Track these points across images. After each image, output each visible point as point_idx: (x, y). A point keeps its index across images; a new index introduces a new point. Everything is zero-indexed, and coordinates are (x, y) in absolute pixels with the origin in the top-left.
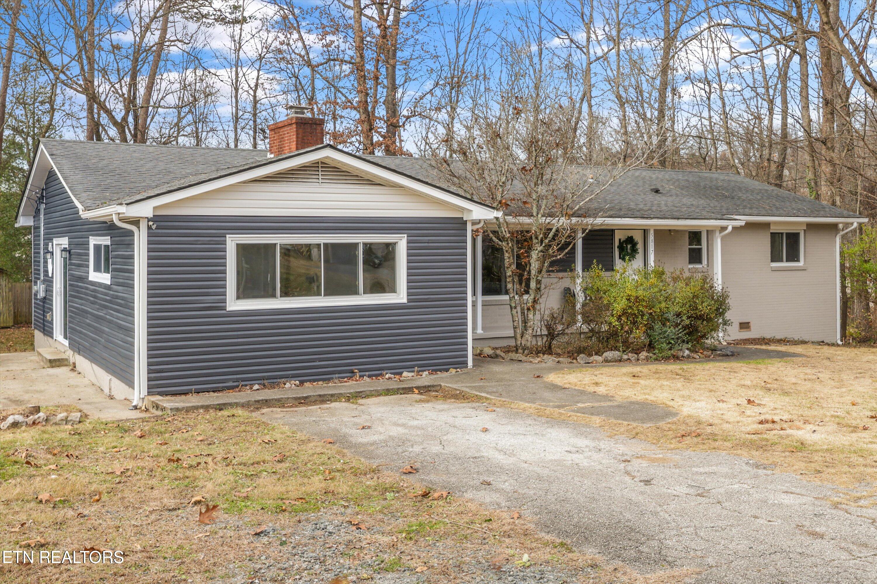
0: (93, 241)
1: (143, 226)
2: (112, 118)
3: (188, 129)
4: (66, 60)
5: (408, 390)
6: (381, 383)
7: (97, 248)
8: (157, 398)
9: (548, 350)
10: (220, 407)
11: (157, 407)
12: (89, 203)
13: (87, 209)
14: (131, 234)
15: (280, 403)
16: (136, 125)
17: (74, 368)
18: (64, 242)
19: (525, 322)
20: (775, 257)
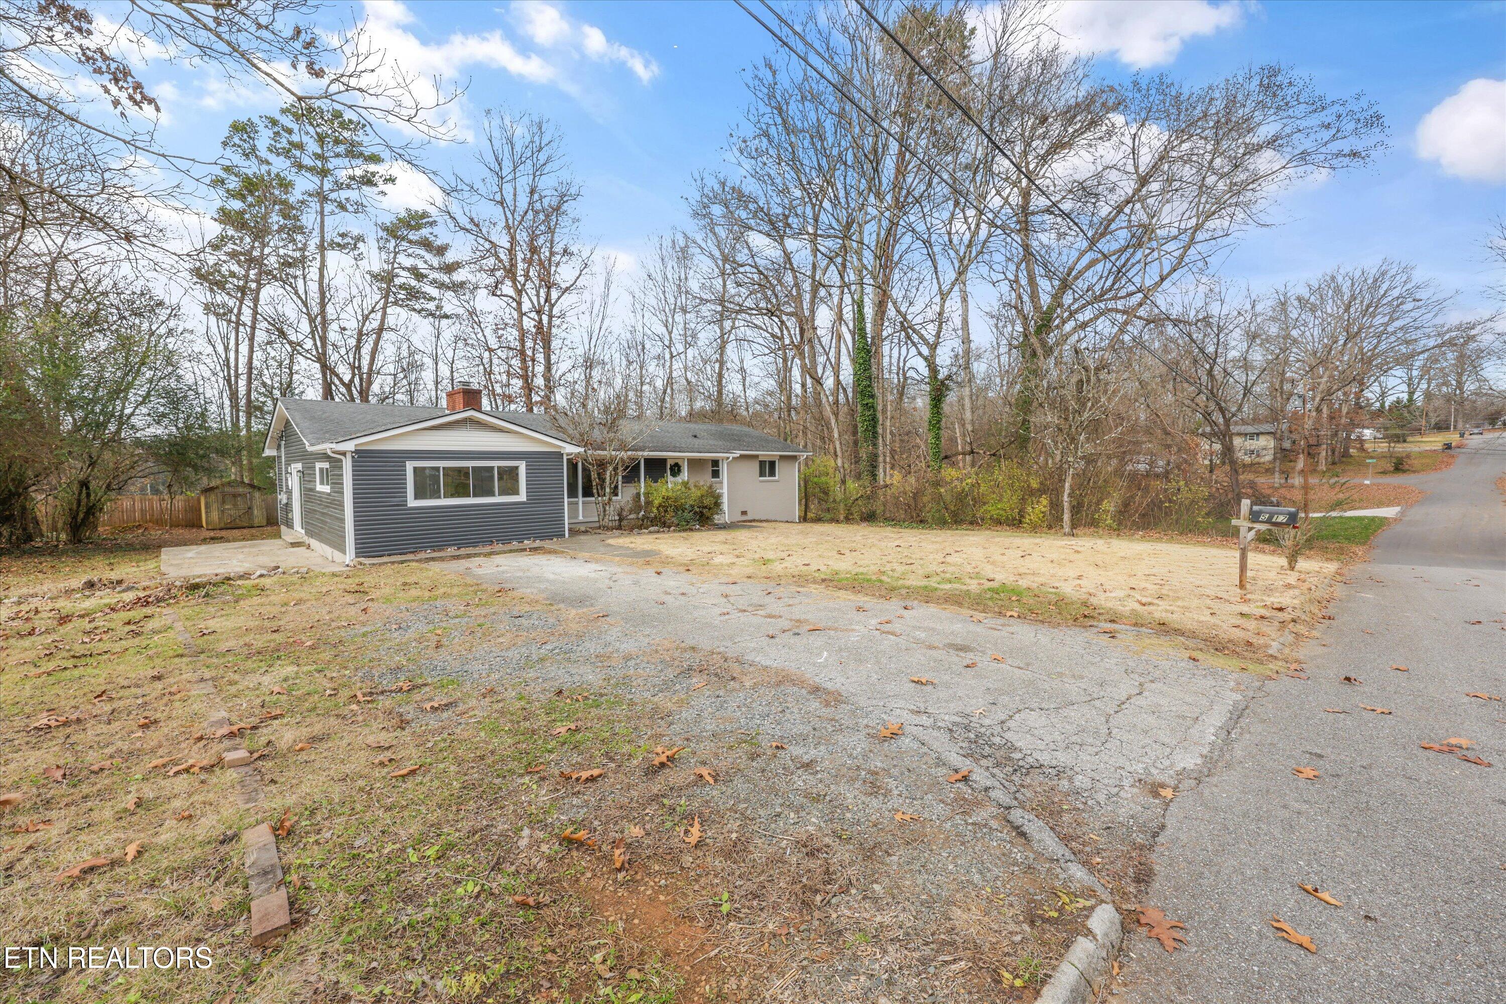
0: (318, 465)
1: (349, 456)
2: (341, 380)
3: (403, 390)
4: (301, 337)
5: (525, 550)
6: (508, 547)
7: (321, 470)
8: (362, 560)
9: (619, 528)
10: (402, 562)
11: (361, 564)
12: (313, 441)
13: (312, 445)
14: (341, 461)
15: (442, 559)
16: (361, 385)
17: (309, 547)
18: (299, 466)
19: (605, 511)
20: (762, 474)
